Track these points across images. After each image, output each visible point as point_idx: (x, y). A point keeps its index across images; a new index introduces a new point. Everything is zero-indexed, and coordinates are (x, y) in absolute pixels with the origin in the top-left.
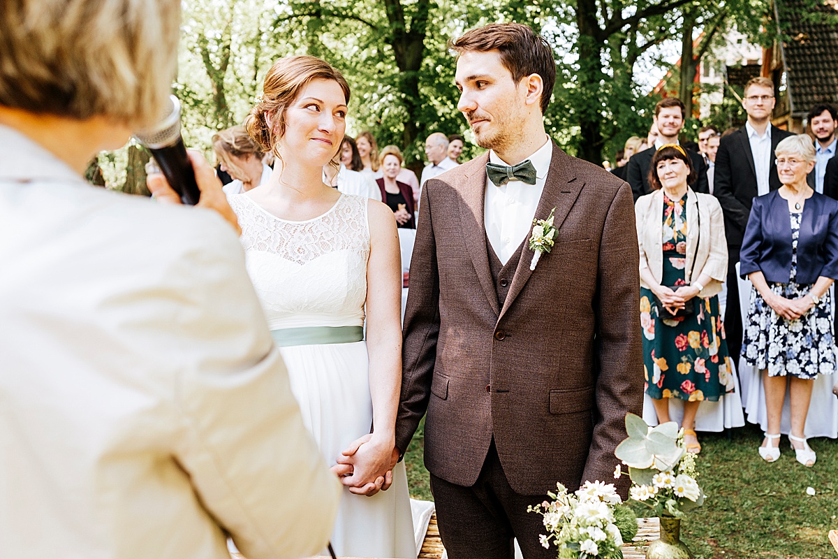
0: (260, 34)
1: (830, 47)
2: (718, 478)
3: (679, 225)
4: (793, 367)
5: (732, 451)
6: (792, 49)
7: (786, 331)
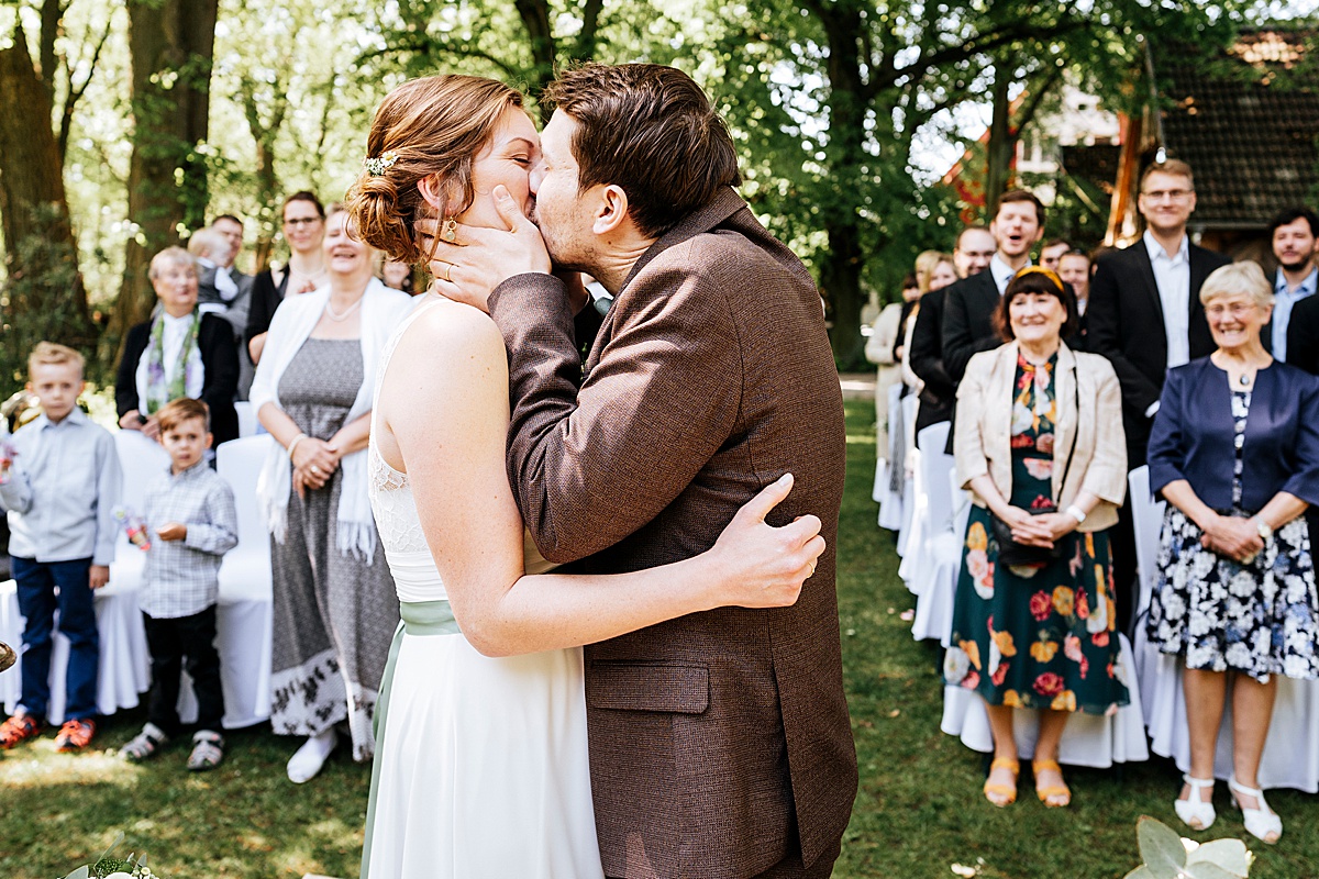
0: (335, 76)
1: (1239, 119)
2: (1107, 854)
3: (1042, 406)
4: (1238, 656)
5: (1125, 803)
6: (1175, 120)
7: (1224, 594)
